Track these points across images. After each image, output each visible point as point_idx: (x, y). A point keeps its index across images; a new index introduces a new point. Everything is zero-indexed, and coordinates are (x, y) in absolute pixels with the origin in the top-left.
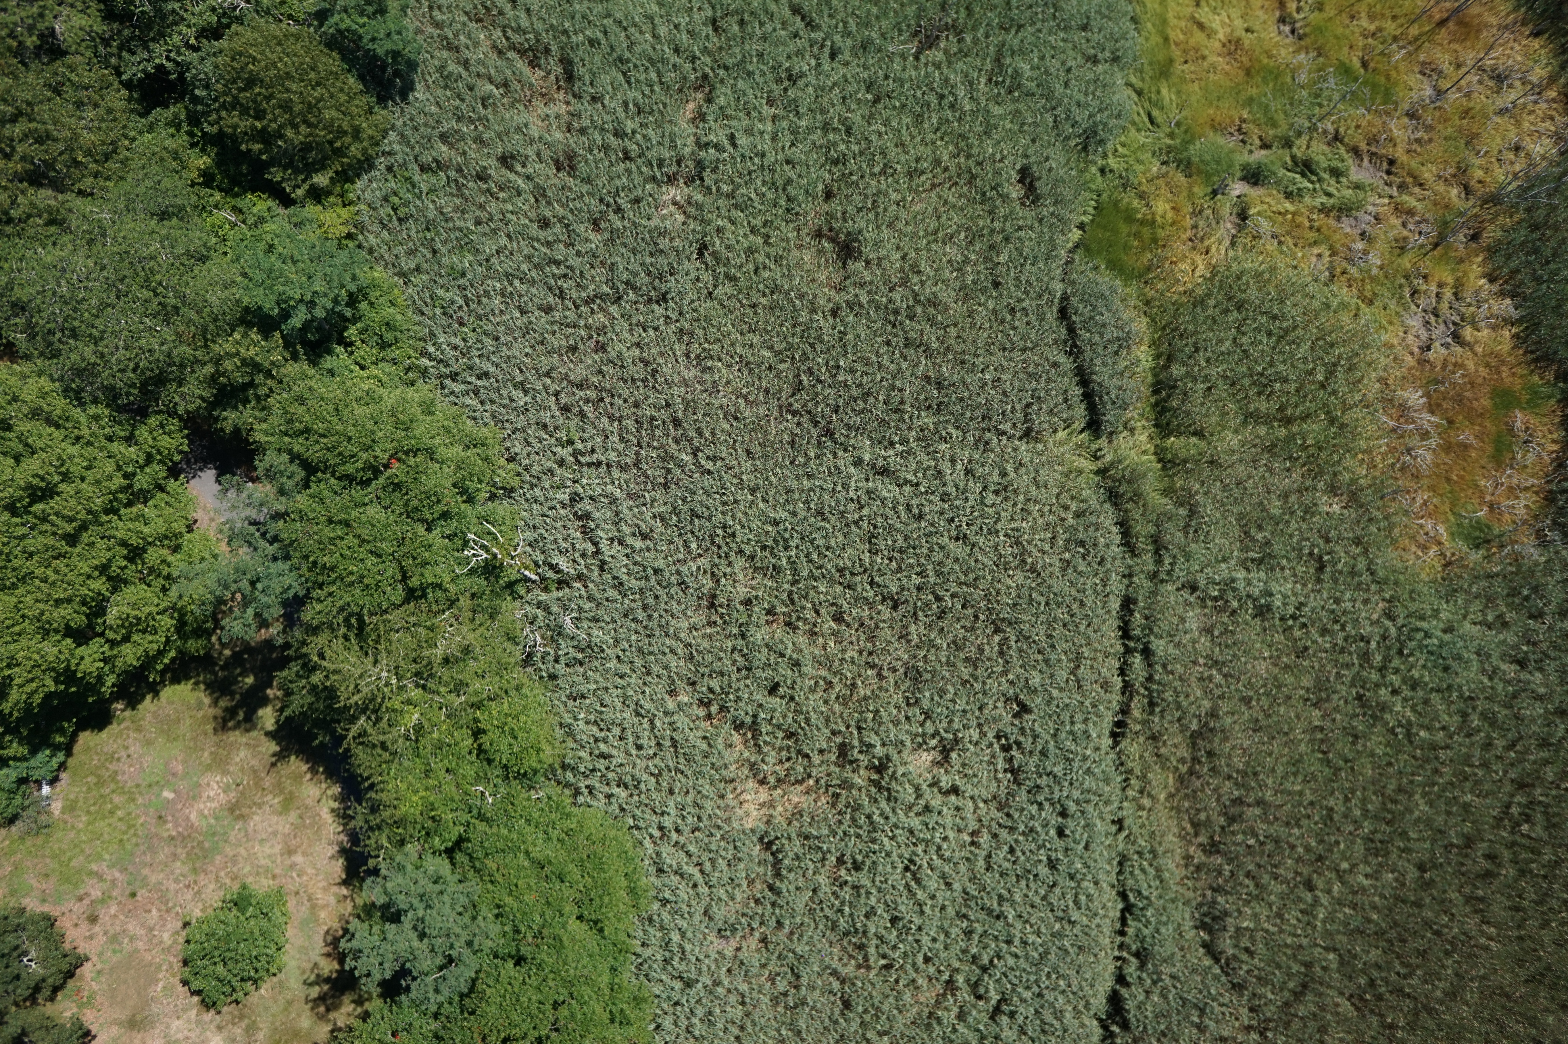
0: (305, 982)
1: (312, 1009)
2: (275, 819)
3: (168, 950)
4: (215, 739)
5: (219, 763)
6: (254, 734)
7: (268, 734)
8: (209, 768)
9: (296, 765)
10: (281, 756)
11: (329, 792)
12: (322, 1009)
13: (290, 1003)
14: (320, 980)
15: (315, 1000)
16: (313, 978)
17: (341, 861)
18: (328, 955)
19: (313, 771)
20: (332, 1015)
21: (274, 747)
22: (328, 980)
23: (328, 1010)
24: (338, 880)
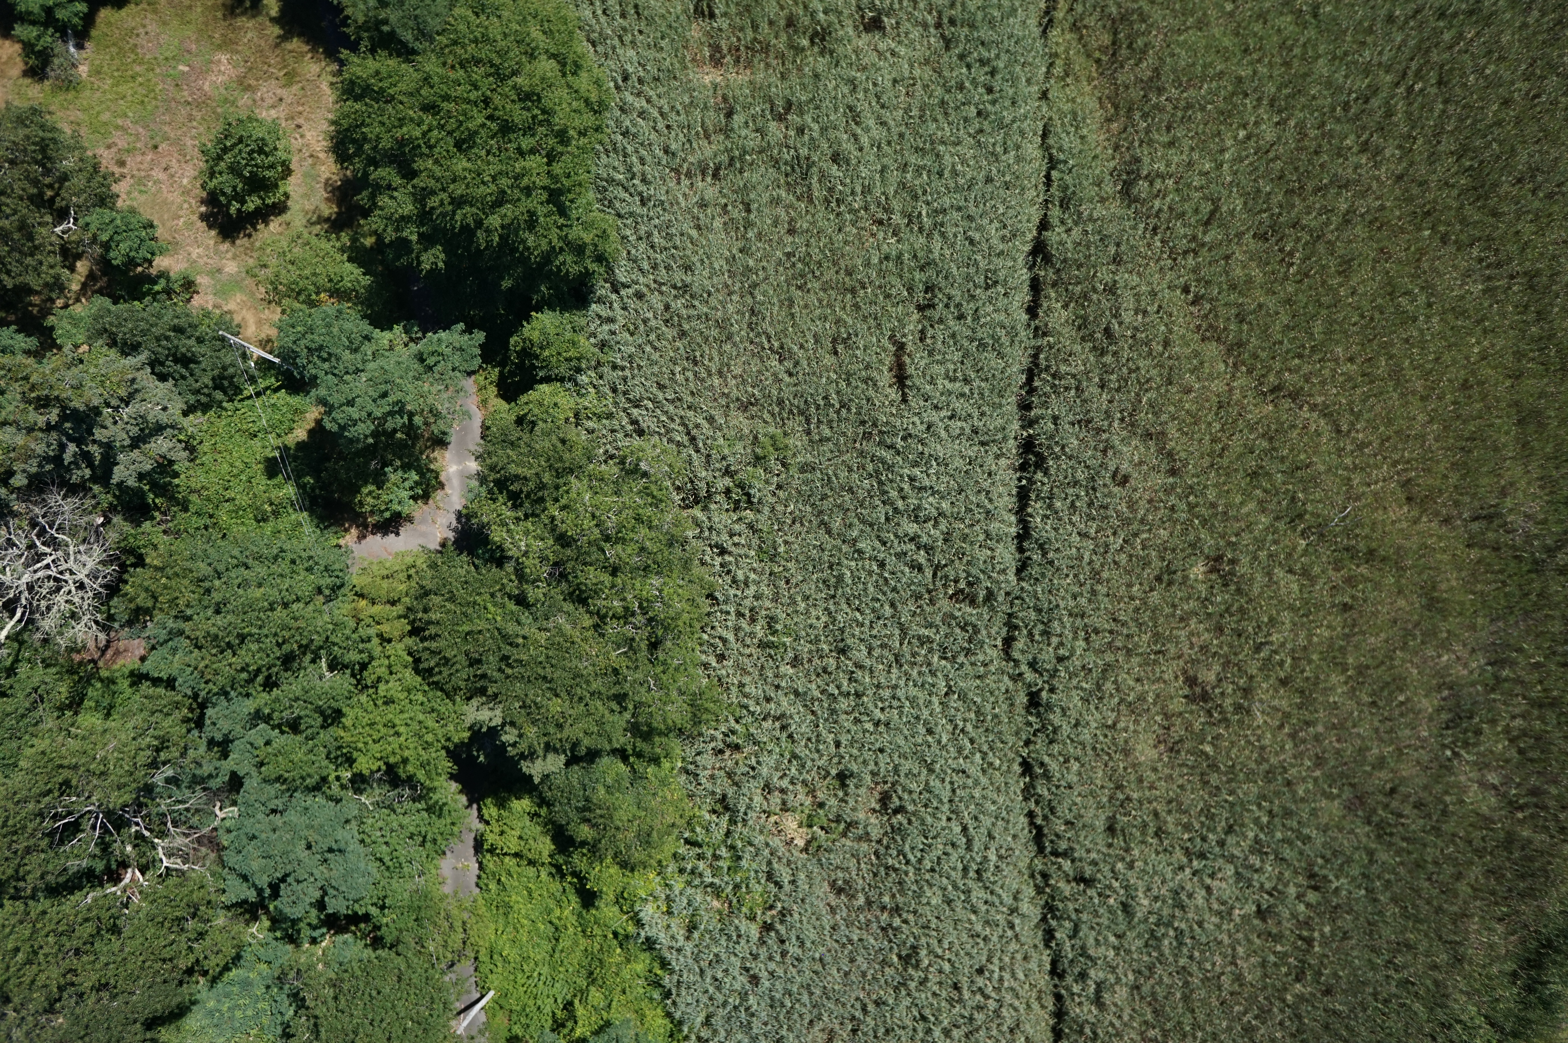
0: (308, 222)
2: (279, 89)
3: (186, 192)
4: (224, 23)
5: (229, 44)
6: (260, 19)
7: (272, 20)
8: (219, 47)
9: (299, 45)
10: (284, 38)
11: (327, 69)
14: (321, 220)
16: (314, 219)
18: (329, 201)
19: (314, 50)
21: (277, 31)
22: (327, 220)
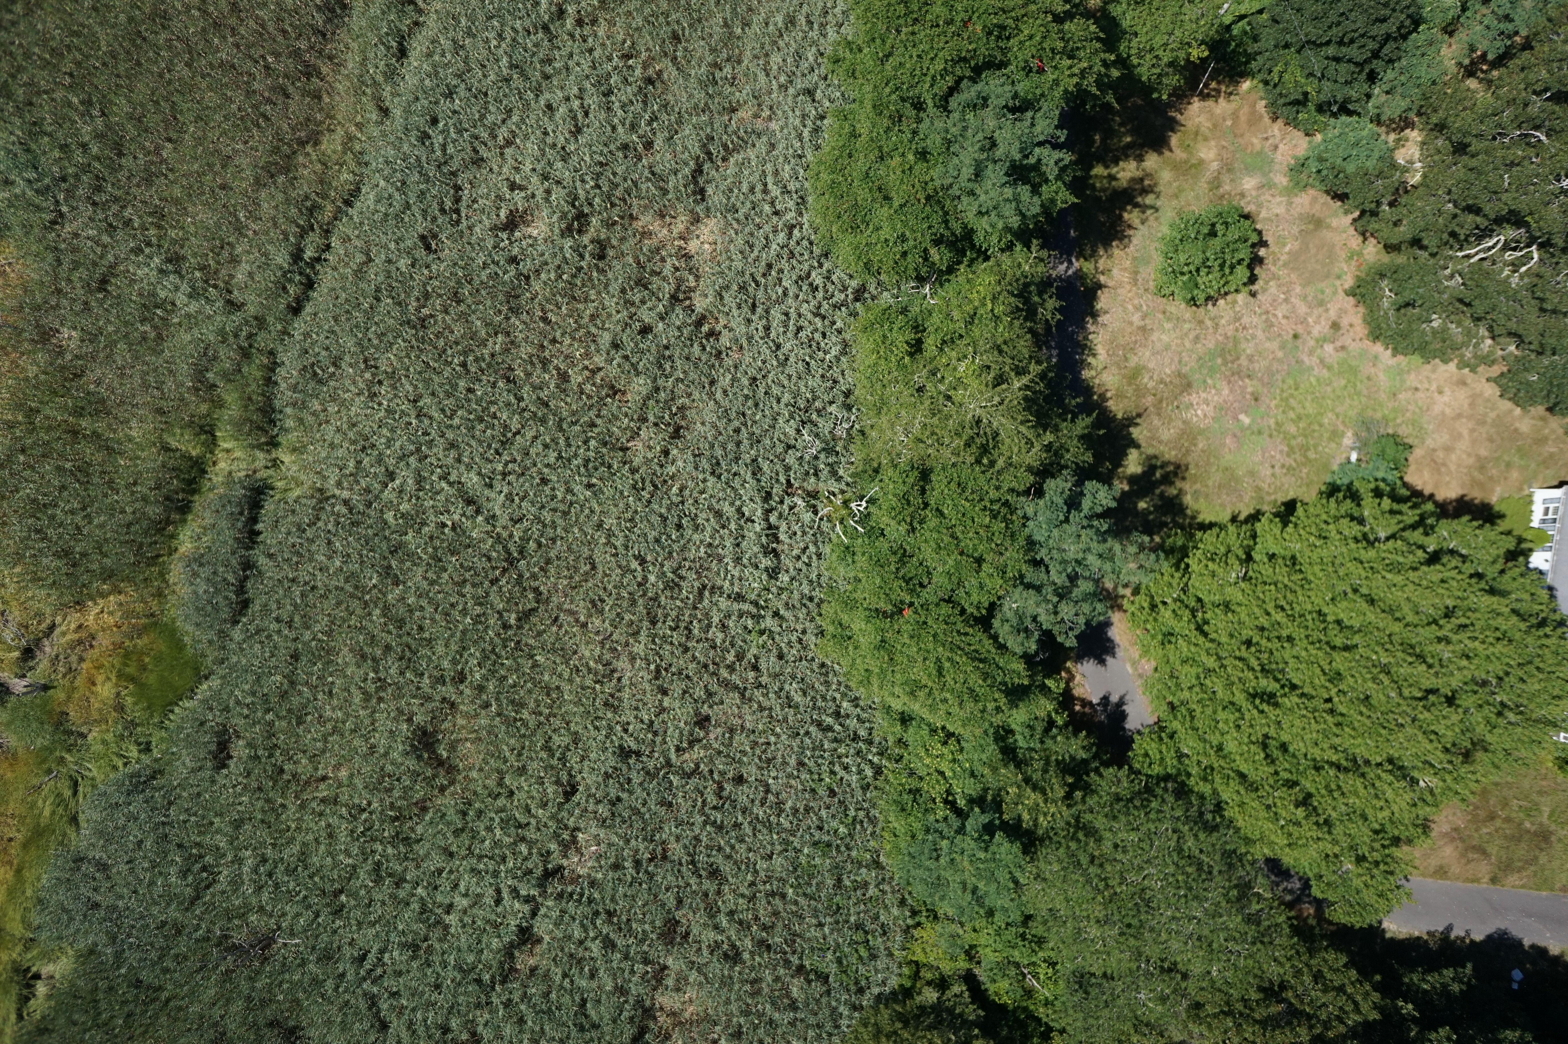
0: (1157, 210)
1: (1156, 185)
2: (1151, 365)
3: (1275, 277)
4: (1190, 459)
5: (1189, 433)
6: (1151, 451)
7: (1138, 446)
8: (1201, 432)
9: (1118, 408)
10: (1131, 421)
11: (1093, 373)
12: (1147, 182)
13: (1176, 196)
14: (1143, 208)
15: (1152, 192)
16: (1149, 212)
17: (1098, 307)
18: (1130, 227)
19: (1103, 397)
20: (1139, 174)
21: (1135, 432)
22: (1136, 205)
23: (1142, 180)
24: (1105, 290)
